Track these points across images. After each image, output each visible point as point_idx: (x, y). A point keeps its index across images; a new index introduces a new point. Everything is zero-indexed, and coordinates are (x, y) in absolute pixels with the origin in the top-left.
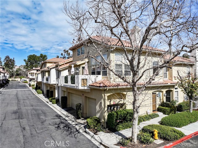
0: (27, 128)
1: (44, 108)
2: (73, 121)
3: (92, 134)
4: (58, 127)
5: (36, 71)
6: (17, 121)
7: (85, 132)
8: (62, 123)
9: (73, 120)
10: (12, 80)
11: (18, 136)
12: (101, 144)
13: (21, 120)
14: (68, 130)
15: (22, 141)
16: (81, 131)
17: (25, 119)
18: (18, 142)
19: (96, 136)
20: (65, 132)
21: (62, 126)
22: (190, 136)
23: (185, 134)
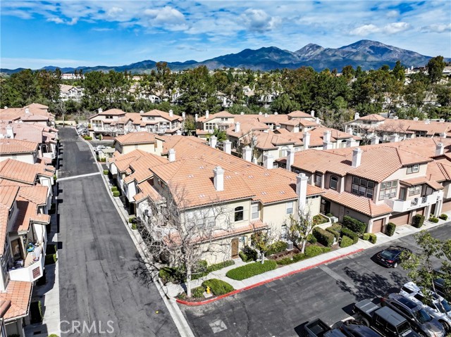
0: (109, 274)
1: (123, 238)
2: (151, 265)
3: (162, 284)
4: (136, 273)
5: (105, 117)
6: (98, 262)
7: (158, 281)
8: (140, 267)
9: (151, 263)
10: (60, 124)
11: (104, 284)
12: (166, 295)
13: (102, 261)
14: (144, 278)
15: (108, 289)
16: (155, 280)
17: (105, 260)
18: (105, 290)
19: (164, 287)
20: (141, 281)
21: (140, 271)
22: (239, 291)
23: (235, 288)
